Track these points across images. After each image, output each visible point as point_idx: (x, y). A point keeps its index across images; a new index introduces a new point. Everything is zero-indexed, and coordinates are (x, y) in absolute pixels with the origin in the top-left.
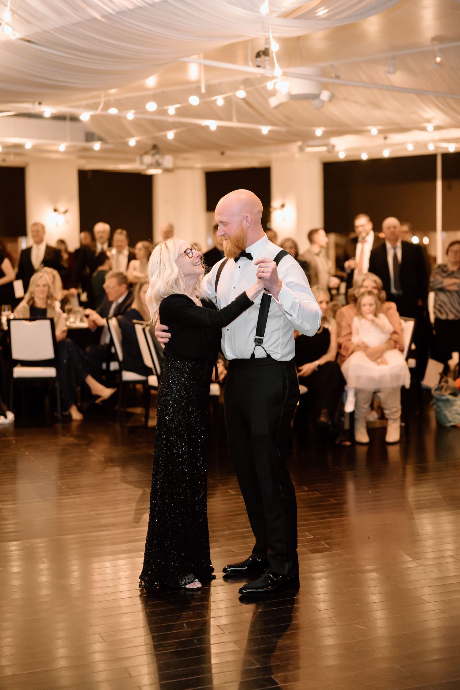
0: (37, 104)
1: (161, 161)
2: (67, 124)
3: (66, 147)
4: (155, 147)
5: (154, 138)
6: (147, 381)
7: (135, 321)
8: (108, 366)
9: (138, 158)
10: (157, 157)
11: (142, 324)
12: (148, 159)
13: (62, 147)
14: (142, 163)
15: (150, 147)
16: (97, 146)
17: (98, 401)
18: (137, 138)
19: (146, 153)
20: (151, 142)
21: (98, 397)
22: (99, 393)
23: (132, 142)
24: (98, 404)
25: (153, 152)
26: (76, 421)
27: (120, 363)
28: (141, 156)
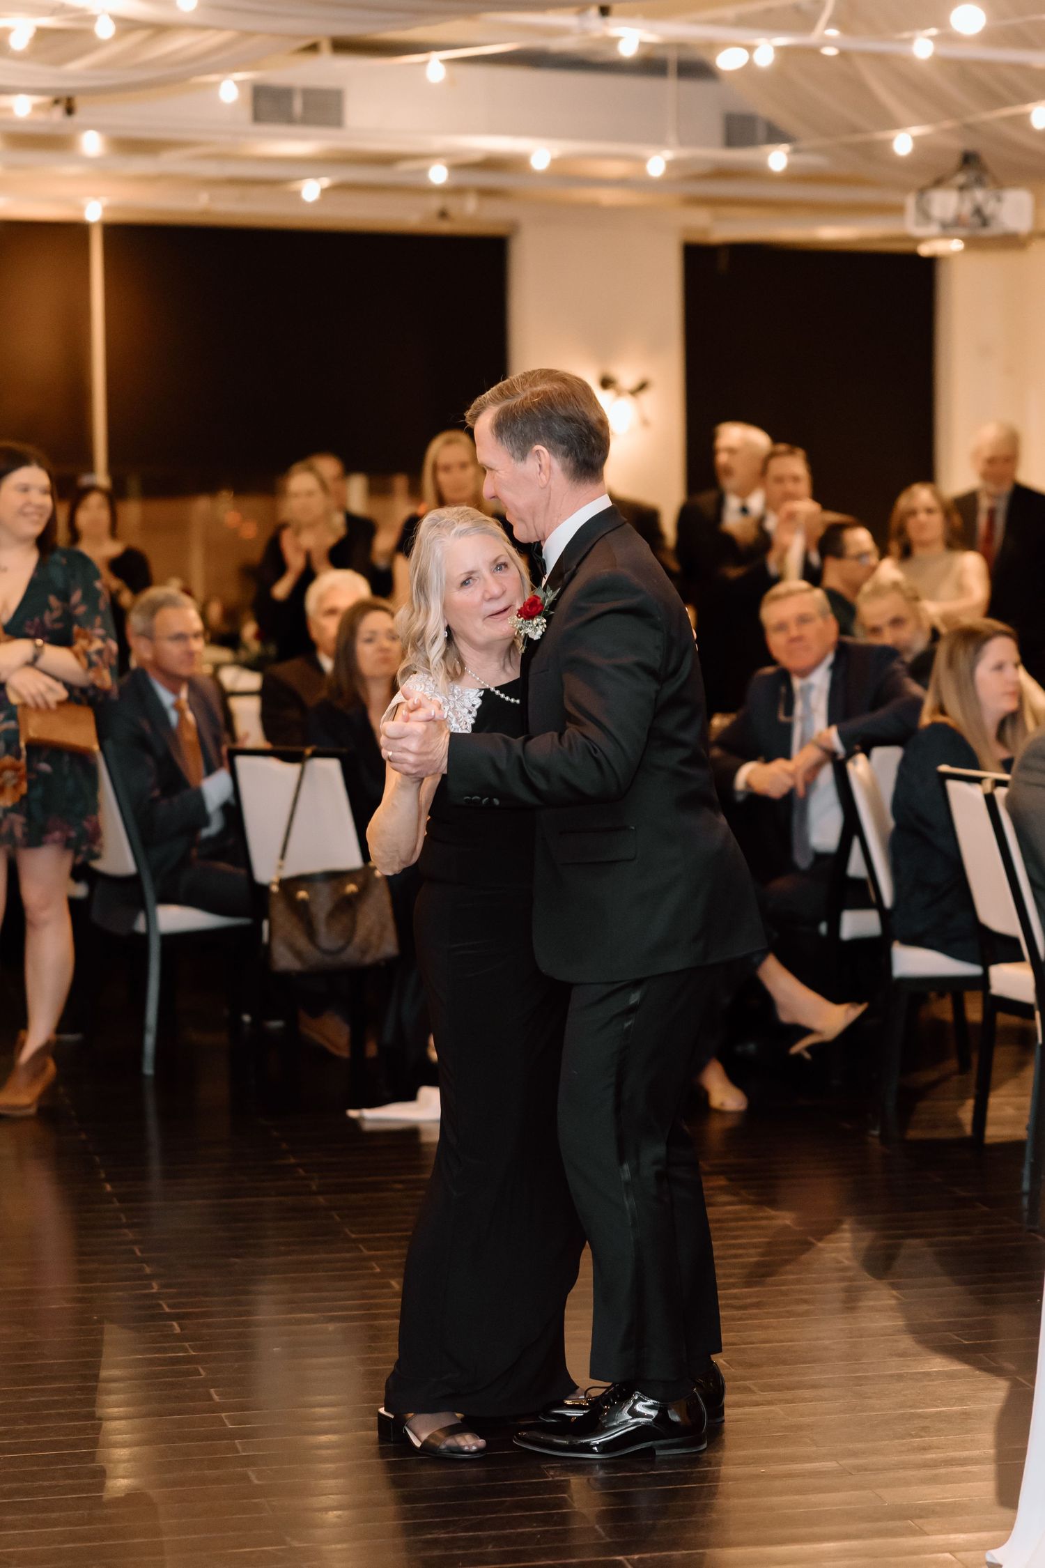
0: (594, 11)
1: (990, 208)
2: (670, 86)
3: (671, 165)
4: (969, 160)
5: (969, 128)
6: (983, 982)
7: (944, 768)
8: (835, 926)
9: (910, 201)
10: (979, 195)
11: (978, 780)
12: (946, 203)
13: (656, 166)
14: (925, 215)
15: (955, 160)
16: (777, 159)
17: (799, 1047)
18: (918, 130)
19: (939, 183)
20: (959, 145)
21: (802, 1031)
22: (806, 1020)
23: (903, 144)
24: (799, 1056)
25: (961, 179)
26: (721, 1113)
27: (885, 915)
28: (922, 191)
